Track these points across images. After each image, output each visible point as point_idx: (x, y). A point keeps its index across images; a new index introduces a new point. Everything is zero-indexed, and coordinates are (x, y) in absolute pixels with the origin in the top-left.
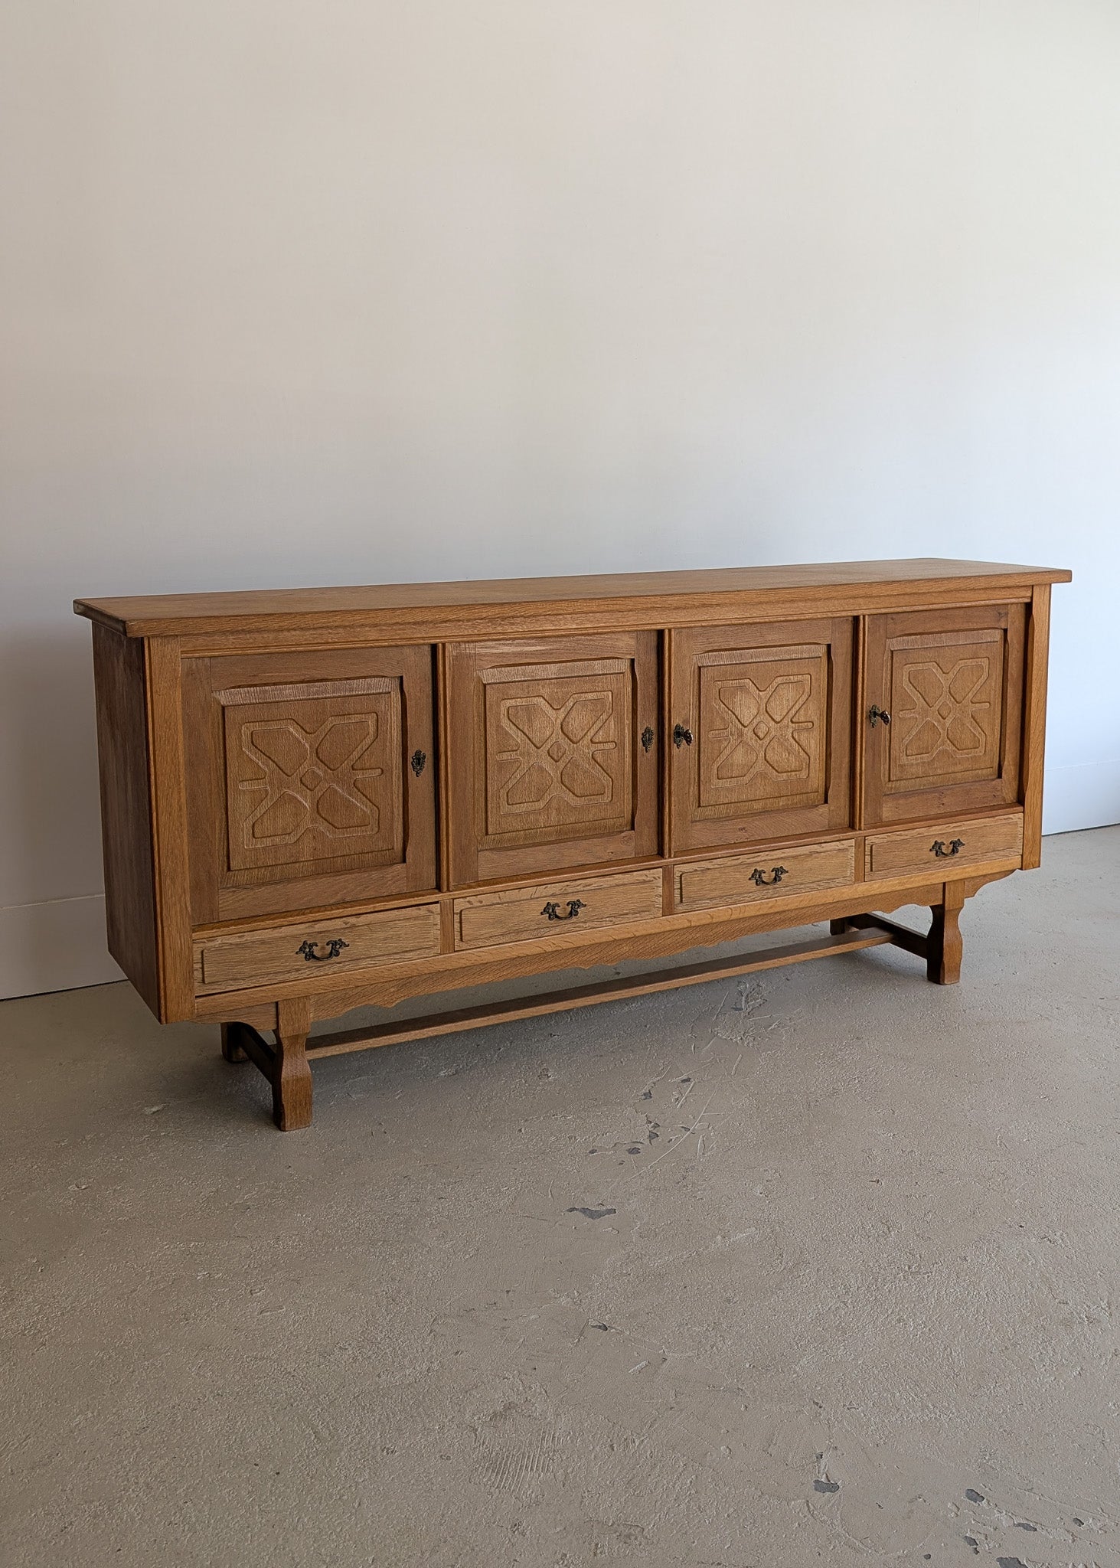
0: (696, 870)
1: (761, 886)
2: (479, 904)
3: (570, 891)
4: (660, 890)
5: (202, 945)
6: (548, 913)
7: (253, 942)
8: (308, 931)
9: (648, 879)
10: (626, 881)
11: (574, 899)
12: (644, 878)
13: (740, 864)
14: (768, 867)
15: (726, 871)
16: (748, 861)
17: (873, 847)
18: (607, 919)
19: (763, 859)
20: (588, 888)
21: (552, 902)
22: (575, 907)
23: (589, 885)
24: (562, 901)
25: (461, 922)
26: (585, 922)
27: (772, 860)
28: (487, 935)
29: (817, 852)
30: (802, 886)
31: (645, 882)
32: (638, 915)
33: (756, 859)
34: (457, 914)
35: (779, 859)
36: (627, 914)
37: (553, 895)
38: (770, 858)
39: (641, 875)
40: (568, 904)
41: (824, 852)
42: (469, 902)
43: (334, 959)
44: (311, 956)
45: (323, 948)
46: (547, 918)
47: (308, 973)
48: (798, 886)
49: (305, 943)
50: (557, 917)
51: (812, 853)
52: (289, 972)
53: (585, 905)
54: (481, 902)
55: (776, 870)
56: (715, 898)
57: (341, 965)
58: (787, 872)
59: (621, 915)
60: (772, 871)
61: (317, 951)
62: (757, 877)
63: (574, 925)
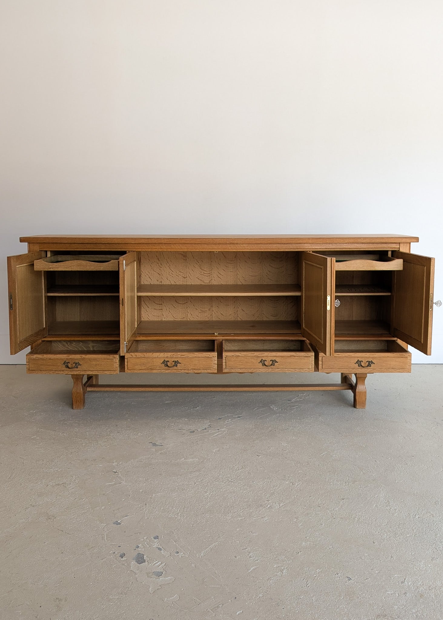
0: (233, 356)
1: (265, 366)
2: (135, 356)
3: (175, 356)
4: (216, 362)
5: (29, 356)
6: (164, 364)
7: (47, 359)
8: (67, 357)
9: (210, 356)
10: (200, 356)
11: (176, 360)
12: (209, 356)
13: (255, 356)
14: (269, 359)
15: (247, 358)
16: (259, 355)
17: (323, 358)
18: (191, 370)
19: (266, 355)
20: (183, 356)
21: (166, 360)
22: (176, 363)
23: (183, 355)
24: (171, 360)
25: (127, 362)
26: (181, 370)
27: (270, 356)
28: (138, 369)
29: (294, 356)
30: (287, 369)
31: (208, 357)
32: (205, 370)
33: (263, 355)
34: (126, 359)
35: (274, 356)
36: (200, 369)
37: (167, 357)
38: (269, 355)
39: (207, 355)
40: (173, 362)
41: (297, 356)
42: (131, 355)
43: (76, 369)
44: (67, 367)
45: (72, 364)
46: (164, 366)
47: (67, 372)
48: (285, 369)
49: (65, 361)
50: (167, 366)
51: (291, 356)
52: (60, 371)
53: (180, 363)
54: (136, 356)
55: (273, 361)
56: (243, 369)
57: (79, 372)
58: (278, 362)
59: (197, 369)
60: (270, 361)
61: (70, 365)
62: (263, 363)
63: (176, 370)
